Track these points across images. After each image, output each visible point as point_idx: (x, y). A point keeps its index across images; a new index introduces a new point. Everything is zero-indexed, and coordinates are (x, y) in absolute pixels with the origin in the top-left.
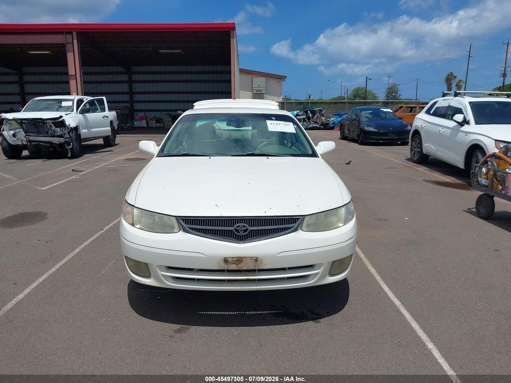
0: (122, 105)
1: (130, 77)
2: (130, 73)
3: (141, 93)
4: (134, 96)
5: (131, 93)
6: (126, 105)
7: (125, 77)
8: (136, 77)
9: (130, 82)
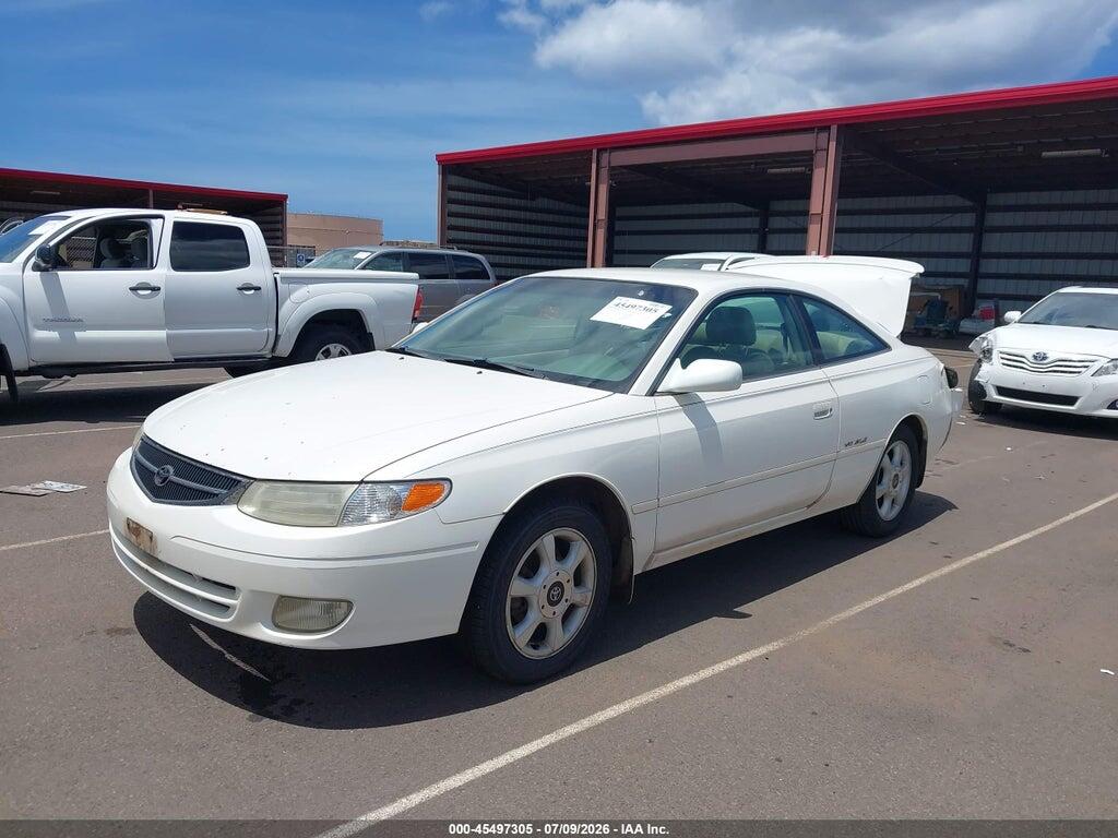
0: (950, 281)
1: (981, 219)
2: (982, 209)
3: (999, 256)
4: (983, 262)
5: (977, 255)
6: (961, 281)
7: (968, 220)
8: (994, 219)
9: (979, 231)
